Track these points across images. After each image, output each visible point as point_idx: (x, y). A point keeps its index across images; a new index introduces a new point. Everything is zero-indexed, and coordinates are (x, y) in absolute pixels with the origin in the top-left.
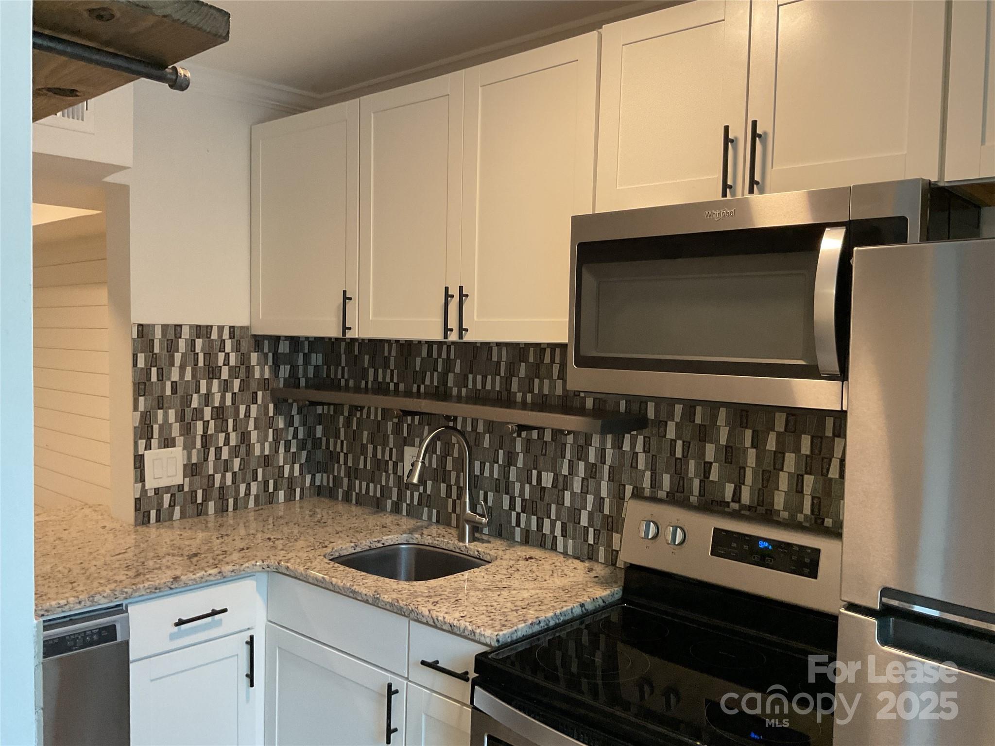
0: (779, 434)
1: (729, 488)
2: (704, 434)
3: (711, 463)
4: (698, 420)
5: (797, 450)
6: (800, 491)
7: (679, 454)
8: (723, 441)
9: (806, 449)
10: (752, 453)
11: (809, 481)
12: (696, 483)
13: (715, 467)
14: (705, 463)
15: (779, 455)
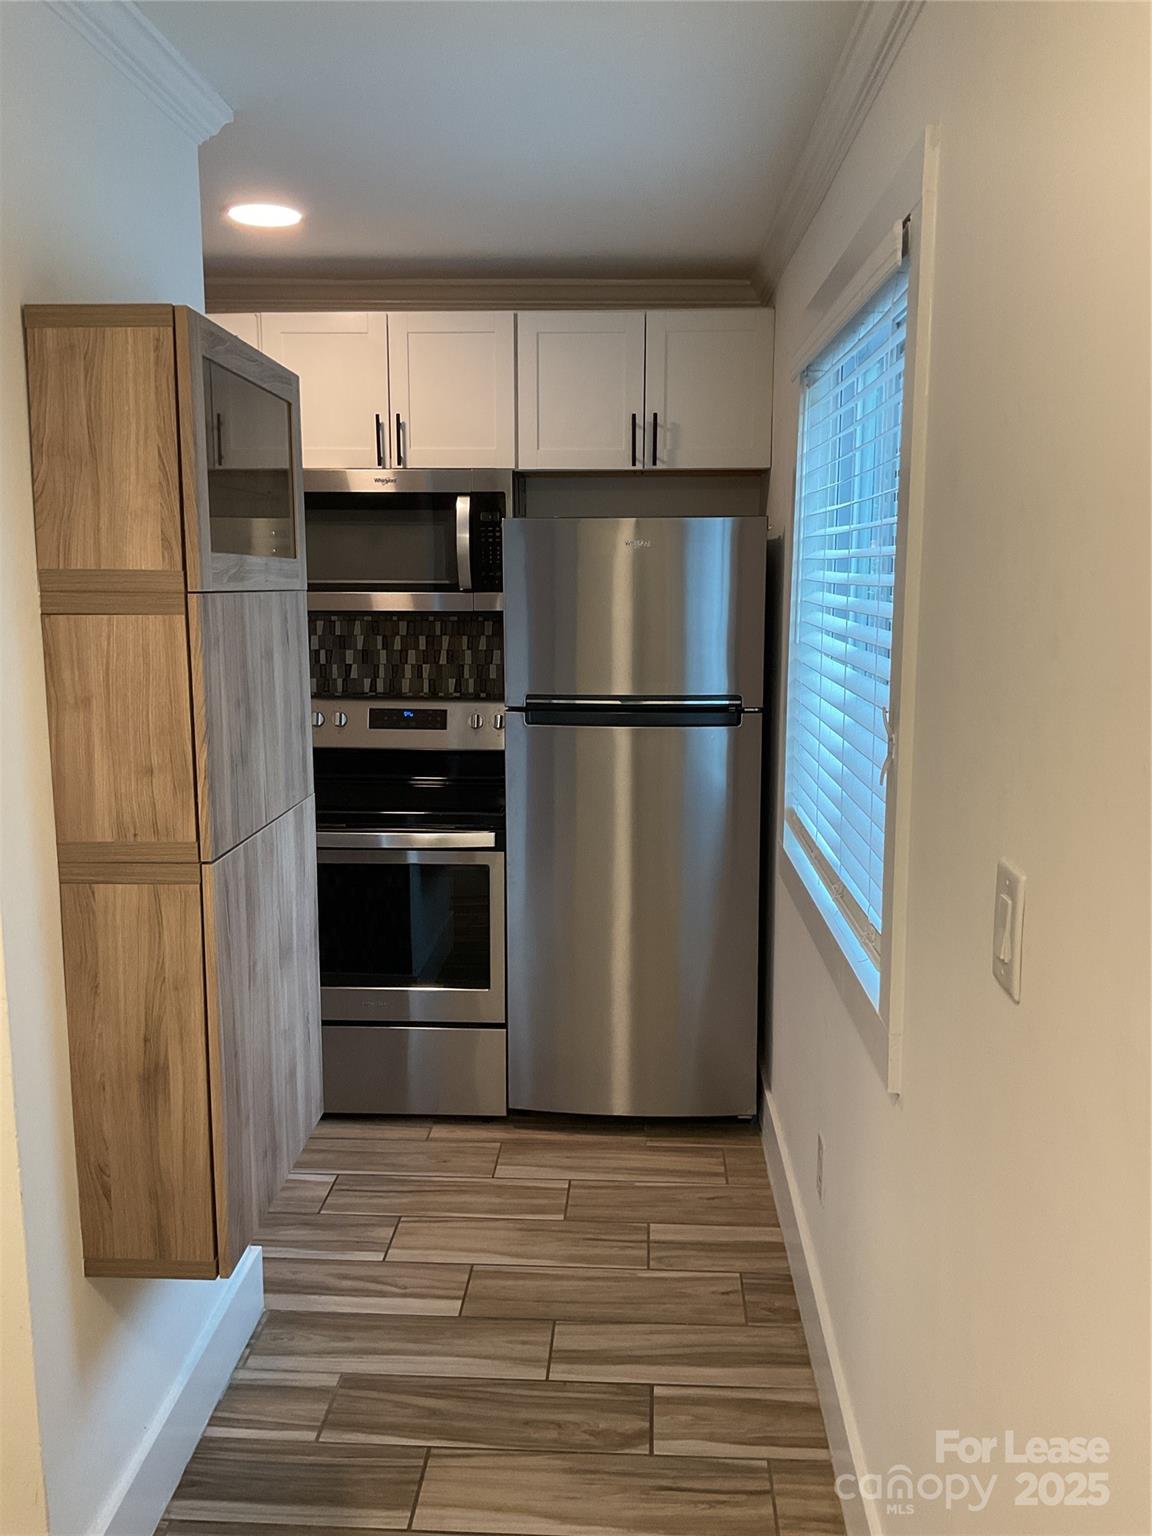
0: (402, 637)
1: (367, 682)
2: (344, 642)
3: (351, 665)
4: (338, 633)
5: (416, 648)
6: (420, 676)
7: (323, 660)
8: (360, 647)
9: (422, 646)
10: (383, 653)
11: (426, 668)
12: (340, 682)
13: (354, 667)
14: (346, 665)
15: (404, 652)
